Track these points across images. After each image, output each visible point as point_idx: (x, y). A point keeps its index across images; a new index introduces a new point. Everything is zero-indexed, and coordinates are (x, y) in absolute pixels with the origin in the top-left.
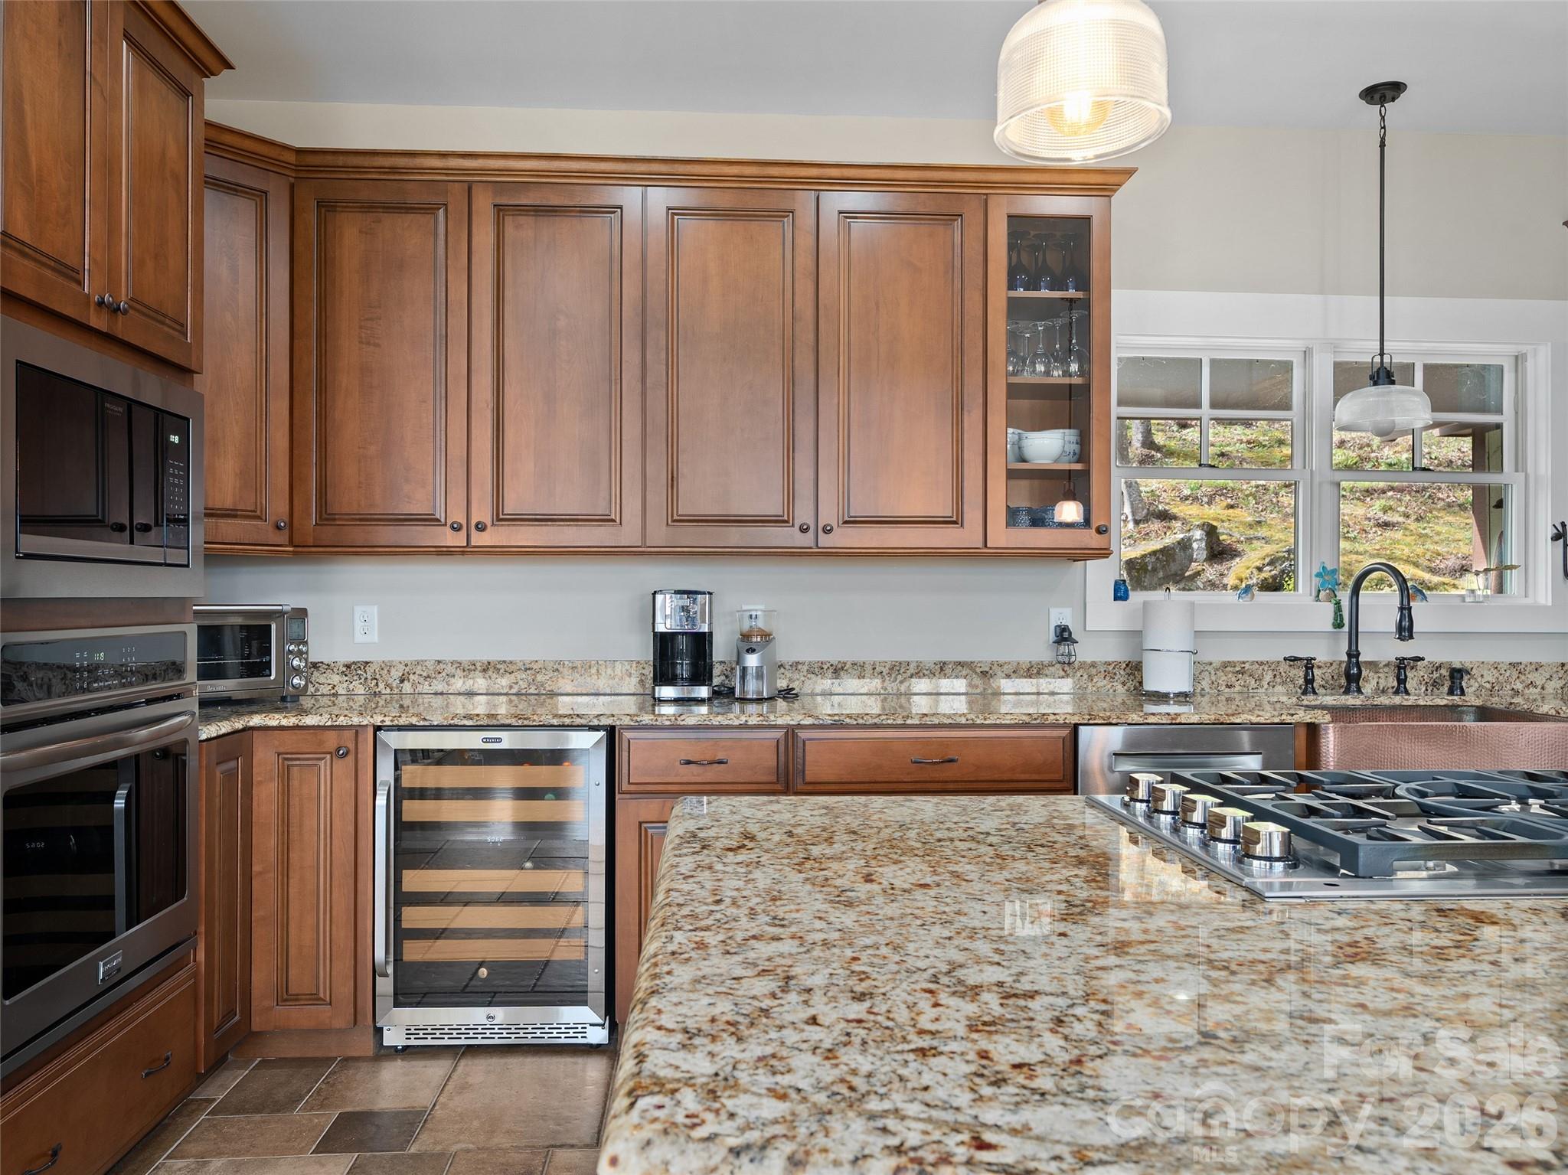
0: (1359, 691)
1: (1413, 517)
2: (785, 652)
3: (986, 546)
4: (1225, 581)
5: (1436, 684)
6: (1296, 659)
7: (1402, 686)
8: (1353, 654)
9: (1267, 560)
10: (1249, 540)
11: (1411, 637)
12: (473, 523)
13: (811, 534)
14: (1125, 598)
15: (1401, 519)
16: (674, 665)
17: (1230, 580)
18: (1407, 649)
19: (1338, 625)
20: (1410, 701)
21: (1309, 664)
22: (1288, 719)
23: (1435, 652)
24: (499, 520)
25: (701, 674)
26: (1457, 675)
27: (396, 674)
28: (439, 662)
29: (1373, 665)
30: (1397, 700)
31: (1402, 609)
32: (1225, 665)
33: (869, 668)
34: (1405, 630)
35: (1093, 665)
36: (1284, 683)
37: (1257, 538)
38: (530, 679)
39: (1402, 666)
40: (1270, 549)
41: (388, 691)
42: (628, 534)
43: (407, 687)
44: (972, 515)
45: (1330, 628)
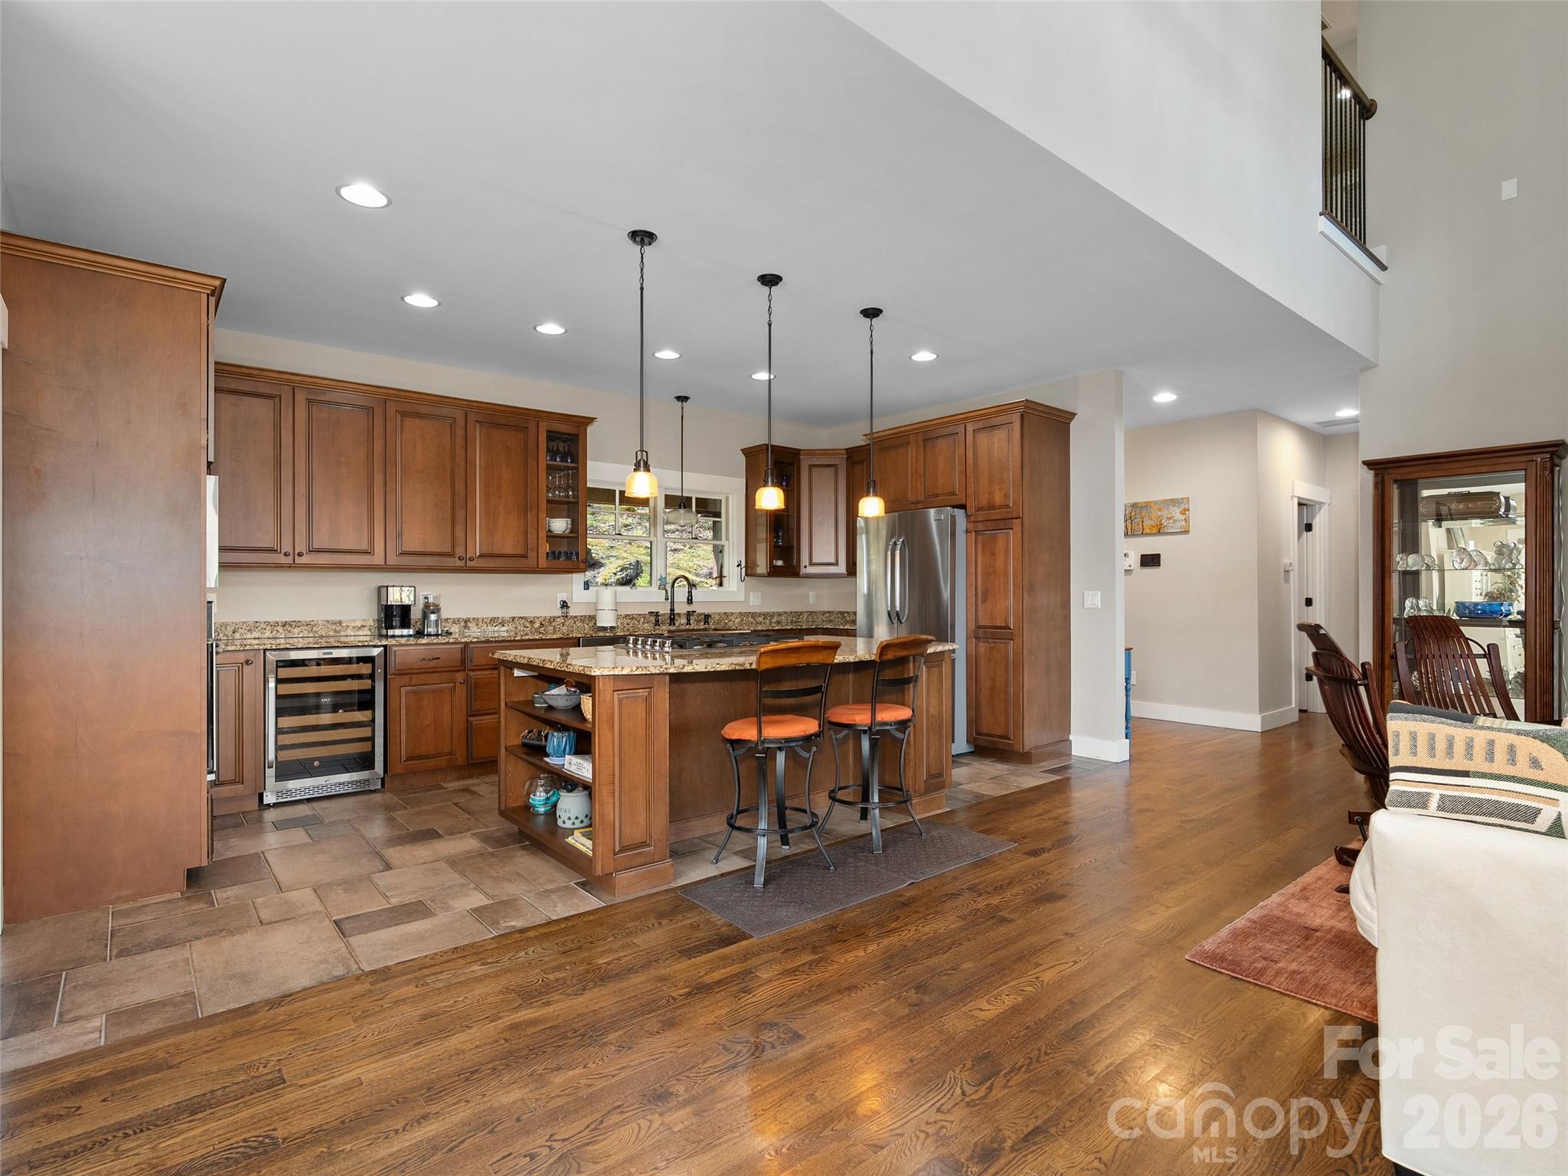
0: (674, 624)
1: (688, 547)
2: (444, 614)
3: (538, 567)
4: (597, 580)
5: (699, 621)
6: (652, 612)
7: (688, 623)
8: (672, 610)
9: (619, 569)
10: (608, 557)
11: (692, 603)
12: (296, 553)
13: (464, 561)
14: (588, 589)
15: (682, 547)
16: (392, 621)
17: (600, 580)
18: (691, 608)
19: (667, 599)
20: (692, 627)
21: (657, 614)
22: (654, 633)
23: (699, 608)
24: (310, 551)
25: (405, 623)
26: (707, 617)
27: (230, 629)
28: (257, 622)
29: (679, 614)
30: (687, 627)
31: (689, 592)
32: (627, 616)
33: (480, 620)
34: (690, 601)
35: (576, 617)
36: (648, 623)
37: (612, 556)
38: (310, 629)
39: (689, 614)
40: (620, 562)
41: (225, 638)
42: (378, 559)
43: (237, 636)
44: (532, 555)
45: (664, 600)
